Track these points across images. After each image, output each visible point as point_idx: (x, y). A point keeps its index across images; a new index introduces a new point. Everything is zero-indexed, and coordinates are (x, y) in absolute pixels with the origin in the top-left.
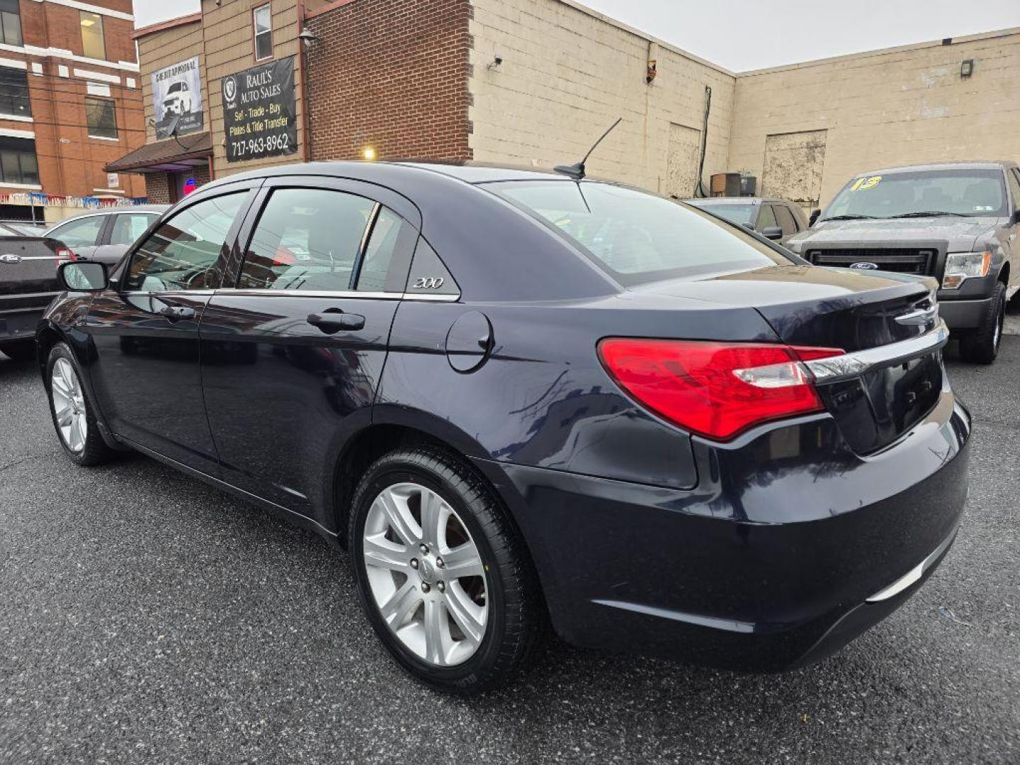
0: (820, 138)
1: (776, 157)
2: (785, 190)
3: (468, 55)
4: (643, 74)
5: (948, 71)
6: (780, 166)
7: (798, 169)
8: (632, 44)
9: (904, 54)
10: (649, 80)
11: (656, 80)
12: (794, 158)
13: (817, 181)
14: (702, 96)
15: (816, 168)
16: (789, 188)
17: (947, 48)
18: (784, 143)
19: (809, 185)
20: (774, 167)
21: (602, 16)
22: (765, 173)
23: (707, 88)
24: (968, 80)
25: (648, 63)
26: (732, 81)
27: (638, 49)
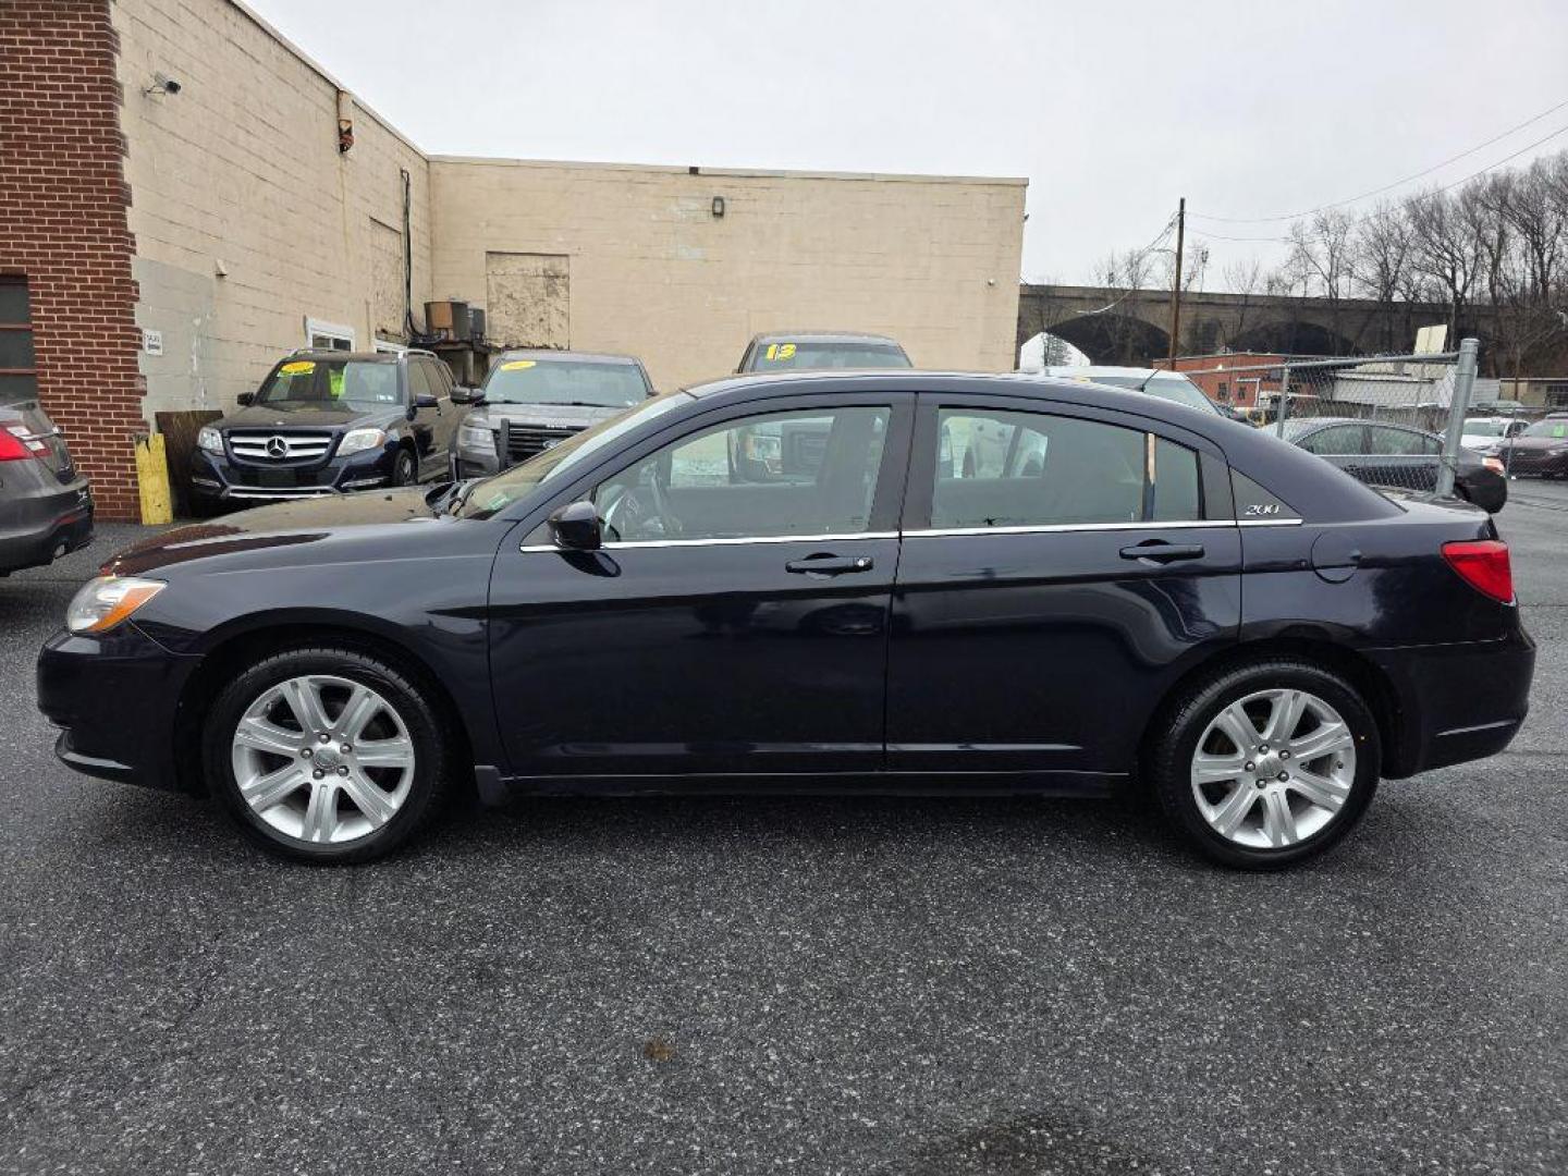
0: (561, 266)
1: (504, 283)
2: (522, 330)
3: (114, 65)
4: (333, 140)
5: (699, 207)
6: (510, 296)
7: (536, 304)
8: (318, 89)
9: (649, 176)
10: (343, 148)
11: (351, 152)
12: (529, 289)
13: (564, 322)
14: (399, 184)
15: (560, 304)
16: (528, 330)
17: (693, 178)
18: (513, 266)
19: (555, 327)
20: (502, 297)
21: (281, 36)
22: (490, 305)
23: (402, 171)
24: (721, 221)
25: (339, 121)
26: (424, 165)
27: (324, 98)
